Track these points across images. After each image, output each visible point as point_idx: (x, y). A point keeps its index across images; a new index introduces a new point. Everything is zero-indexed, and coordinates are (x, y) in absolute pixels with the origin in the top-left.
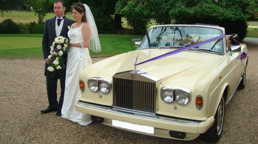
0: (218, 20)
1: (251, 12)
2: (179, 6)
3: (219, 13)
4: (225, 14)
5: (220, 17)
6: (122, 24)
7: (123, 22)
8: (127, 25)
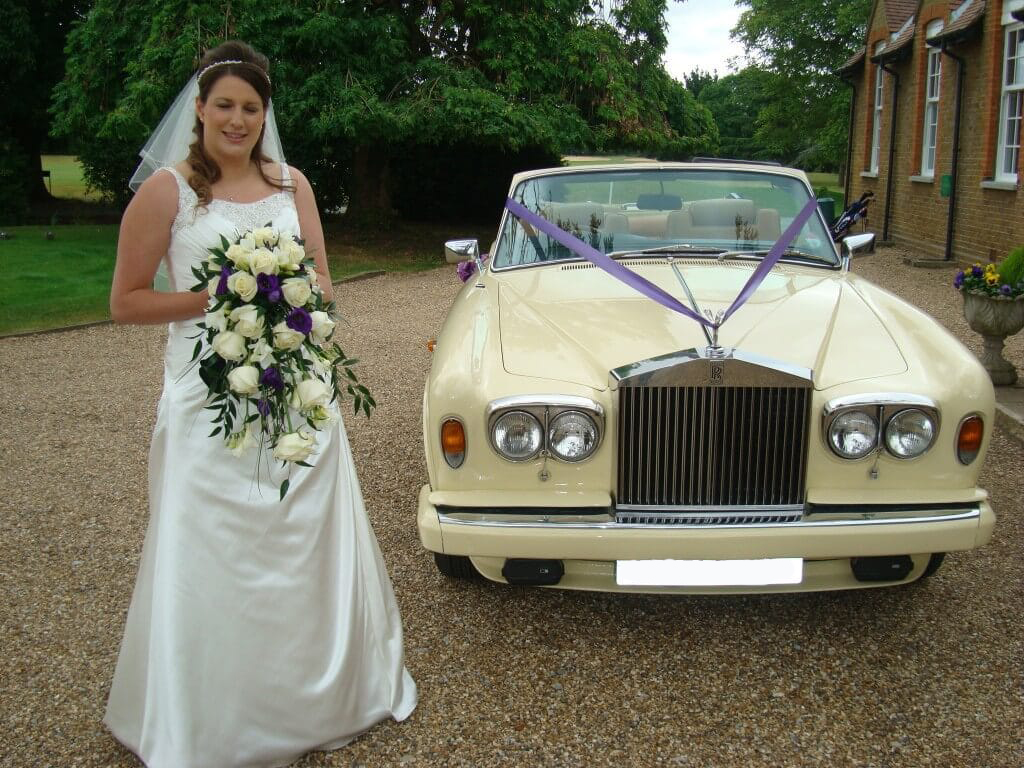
0: (502, 149)
1: (617, 117)
2: (351, 99)
3: (511, 123)
4: (527, 128)
5: (511, 139)
6: (46, 179)
7: (47, 174)
8: (84, 182)
